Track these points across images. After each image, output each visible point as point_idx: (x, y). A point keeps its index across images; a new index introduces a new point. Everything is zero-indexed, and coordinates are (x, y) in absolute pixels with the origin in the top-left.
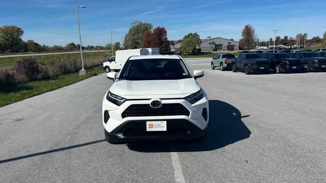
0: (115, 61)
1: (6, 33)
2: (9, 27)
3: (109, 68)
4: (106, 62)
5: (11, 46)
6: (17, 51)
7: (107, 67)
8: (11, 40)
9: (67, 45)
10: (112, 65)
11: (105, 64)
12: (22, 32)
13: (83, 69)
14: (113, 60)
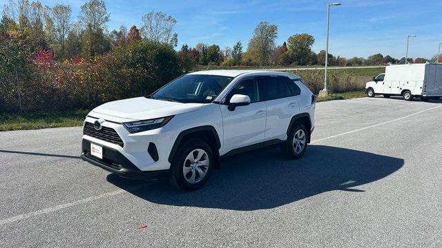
0: (383, 80)
1: (296, 43)
2: (300, 36)
3: (373, 91)
4: (371, 82)
5: (299, 58)
6: (304, 64)
7: (371, 89)
8: (299, 50)
9: (370, 57)
10: (378, 87)
11: (369, 85)
12: (313, 41)
13: (325, 90)
14: (381, 79)
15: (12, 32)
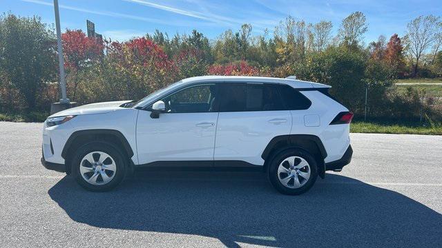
15: (279, 50)
